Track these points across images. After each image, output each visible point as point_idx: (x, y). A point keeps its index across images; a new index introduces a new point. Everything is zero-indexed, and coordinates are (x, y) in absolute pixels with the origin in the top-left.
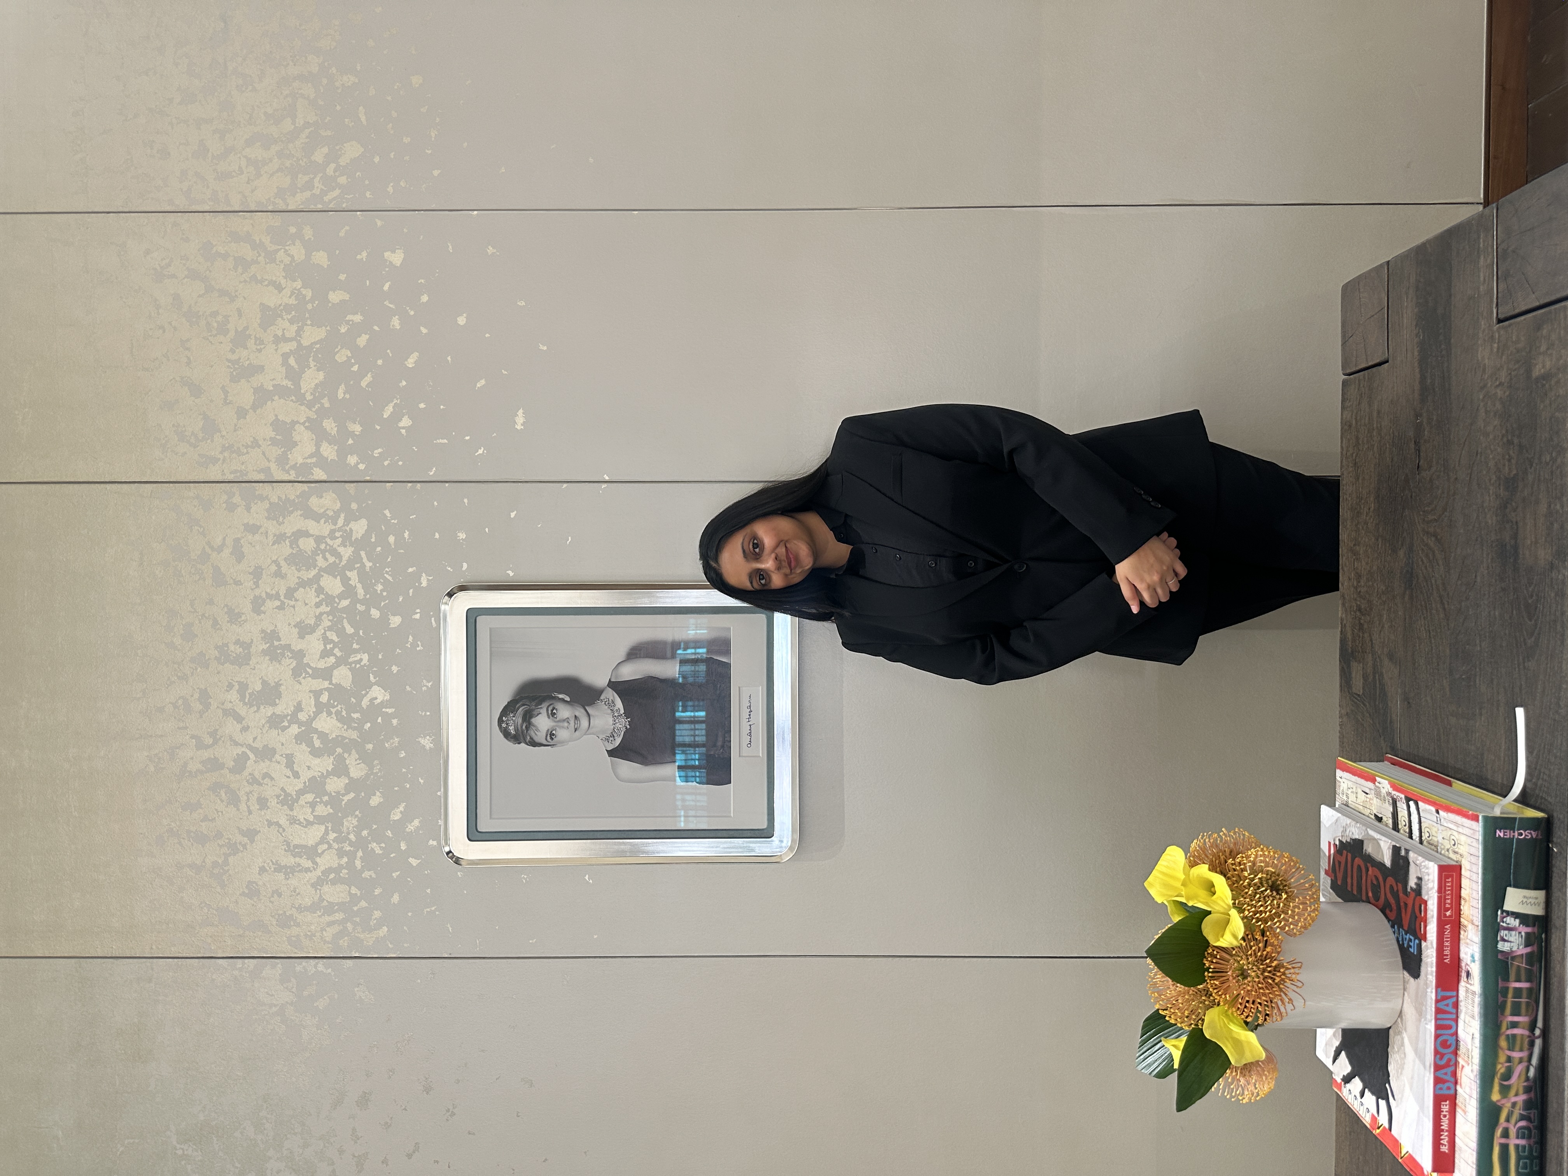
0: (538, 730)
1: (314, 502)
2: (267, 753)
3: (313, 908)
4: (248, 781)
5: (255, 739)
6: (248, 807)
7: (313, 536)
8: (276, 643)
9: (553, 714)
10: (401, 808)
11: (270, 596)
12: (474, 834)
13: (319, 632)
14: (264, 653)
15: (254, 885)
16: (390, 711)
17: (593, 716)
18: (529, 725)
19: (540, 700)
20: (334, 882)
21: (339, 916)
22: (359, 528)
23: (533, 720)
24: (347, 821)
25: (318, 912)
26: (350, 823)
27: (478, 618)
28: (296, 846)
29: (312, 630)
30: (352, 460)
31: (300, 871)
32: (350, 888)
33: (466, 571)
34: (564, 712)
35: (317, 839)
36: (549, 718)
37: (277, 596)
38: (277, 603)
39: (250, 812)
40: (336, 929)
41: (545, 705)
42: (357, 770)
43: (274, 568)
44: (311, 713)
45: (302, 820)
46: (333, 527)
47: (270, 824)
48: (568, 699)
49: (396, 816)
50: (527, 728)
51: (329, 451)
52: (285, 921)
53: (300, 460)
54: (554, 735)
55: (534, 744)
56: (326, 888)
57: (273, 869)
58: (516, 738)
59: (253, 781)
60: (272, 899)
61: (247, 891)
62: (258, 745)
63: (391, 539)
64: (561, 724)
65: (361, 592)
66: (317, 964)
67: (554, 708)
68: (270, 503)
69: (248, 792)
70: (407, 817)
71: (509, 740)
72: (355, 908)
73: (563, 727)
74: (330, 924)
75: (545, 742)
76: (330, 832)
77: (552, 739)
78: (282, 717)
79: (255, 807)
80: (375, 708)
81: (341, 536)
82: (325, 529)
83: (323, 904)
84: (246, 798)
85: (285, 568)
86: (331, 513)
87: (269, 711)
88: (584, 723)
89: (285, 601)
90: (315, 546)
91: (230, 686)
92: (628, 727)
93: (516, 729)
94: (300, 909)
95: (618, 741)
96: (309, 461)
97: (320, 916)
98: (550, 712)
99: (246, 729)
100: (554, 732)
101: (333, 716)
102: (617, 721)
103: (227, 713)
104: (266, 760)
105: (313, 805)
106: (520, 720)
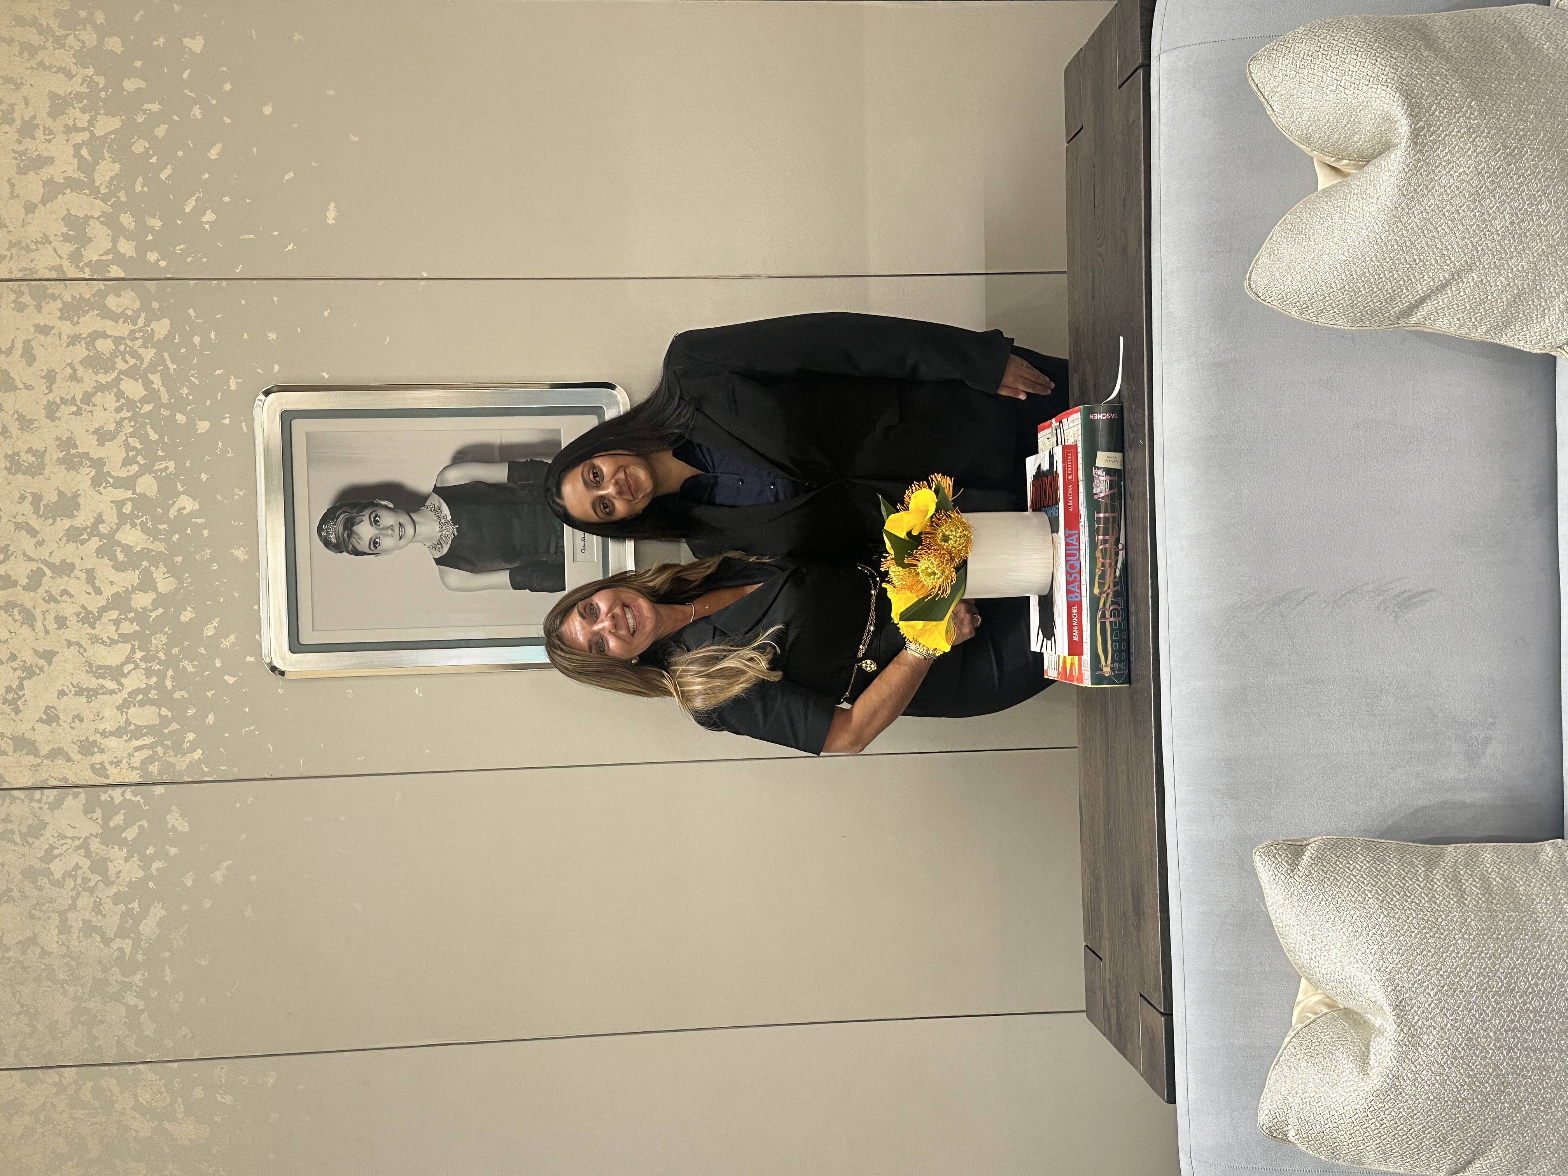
0: (360, 538)
1: (112, 302)
2: (65, 569)
3: (118, 733)
4: (44, 599)
5: (51, 553)
6: (45, 627)
7: (110, 337)
8: (73, 451)
9: (376, 522)
10: (215, 623)
11: (64, 401)
12: (296, 646)
13: (121, 438)
14: (60, 462)
15: (53, 710)
16: (199, 521)
17: (419, 523)
18: (351, 533)
19: (362, 507)
20: (142, 704)
21: (148, 740)
22: (161, 328)
23: (355, 528)
24: (155, 638)
25: (124, 736)
26: (158, 641)
27: (293, 422)
28: (99, 667)
29: (113, 436)
30: (152, 256)
31: (103, 694)
32: (160, 710)
33: (277, 373)
34: (388, 519)
35: (123, 659)
36: (372, 525)
37: (73, 401)
38: (74, 409)
39: (47, 632)
40: (147, 753)
41: (367, 512)
42: (164, 584)
43: (69, 371)
44: (113, 524)
45: (106, 639)
46: (134, 328)
47: (69, 644)
48: (391, 505)
49: (209, 632)
50: (349, 536)
51: (126, 248)
52: (87, 748)
53: (96, 258)
54: (377, 543)
55: (356, 553)
56: (132, 711)
57: (73, 693)
58: (338, 547)
59: (51, 599)
60: (72, 725)
61: (44, 717)
62: (56, 560)
63: (197, 340)
64: (385, 532)
65: (165, 397)
66: (124, 792)
67: (377, 516)
68: (63, 302)
69: (45, 610)
70: (221, 633)
71: (330, 549)
72: (166, 731)
73: (387, 535)
74: (138, 749)
75: (369, 551)
76: (137, 651)
77: (376, 547)
78: (80, 531)
79: (52, 626)
80: (183, 520)
81: (142, 337)
82: (122, 329)
83: (130, 728)
84: (42, 617)
85: (81, 372)
86: (130, 313)
87: (67, 523)
88: (409, 530)
89: (82, 406)
90: (114, 348)
91: (23, 498)
92: (456, 534)
93: (337, 538)
94: (104, 734)
95: (446, 549)
96: (105, 258)
97: (126, 741)
98: (372, 520)
99: (40, 543)
100: (377, 540)
101: (138, 527)
102: (444, 528)
103: (18, 526)
104: (64, 576)
105: (117, 623)
106: (341, 529)
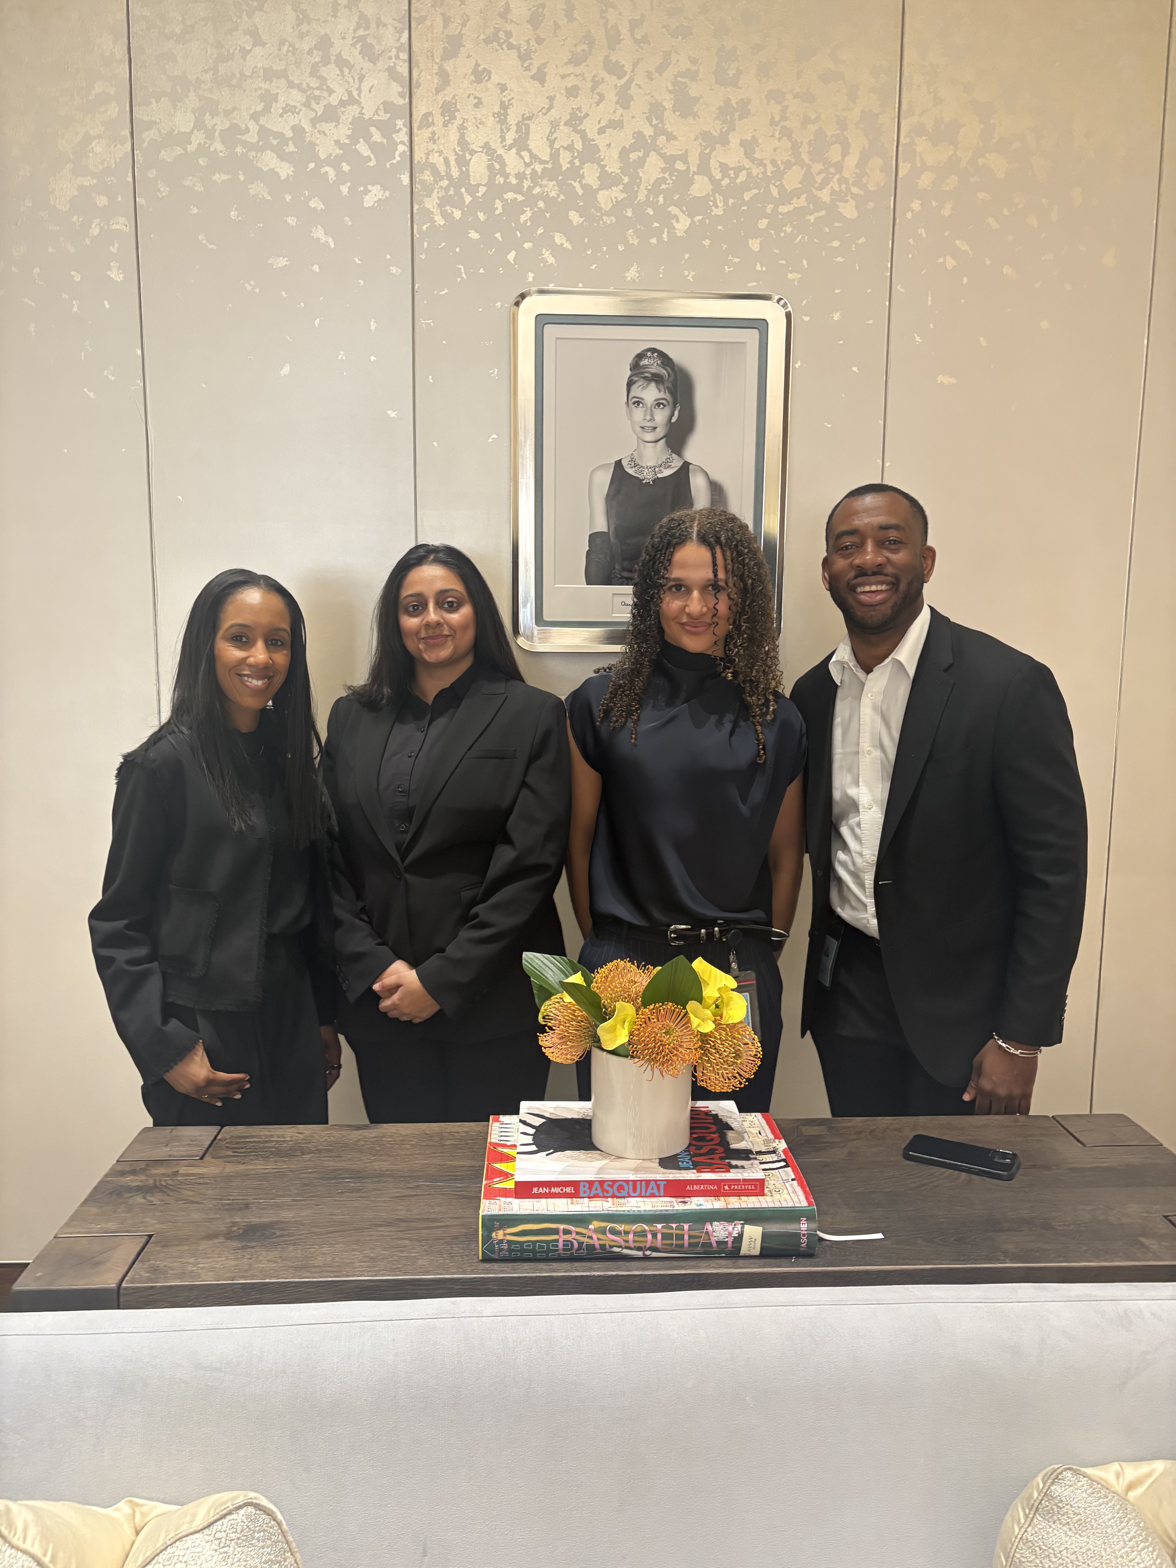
0: (644, 388)
1: (876, 162)
2: (624, 101)
3: (463, 142)
4: (595, 76)
5: (639, 86)
6: (569, 75)
7: (843, 159)
8: (737, 115)
9: (659, 405)
10: (567, 245)
11: (784, 110)
12: (543, 321)
13: (747, 164)
14: (728, 101)
15: (487, 77)
16: (665, 236)
17: (655, 447)
18: (649, 380)
19: (673, 392)
20: (490, 167)
21: (455, 173)
22: (849, 210)
23: (653, 385)
24: (554, 185)
25: (459, 148)
26: (551, 189)
27: (756, 331)
28: (528, 127)
29: (749, 154)
30: (916, 205)
31: (502, 130)
32: (484, 185)
33: (802, 320)
34: (661, 416)
35: (535, 151)
36: (656, 400)
37: (784, 118)
38: (777, 119)
39: (563, 77)
40: (442, 168)
41: (668, 396)
42: (606, 198)
43: (813, 116)
44: (665, 151)
45: (555, 135)
46: (850, 182)
47: (551, 99)
48: (674, 420)
49: (559, 239)
50: (645, 378)
51: (925, 180)
52: (449, 110)
53: (919, 149)
54: (638, 405)
55: (630, 384)
56: (484, 158)
57: (503, 99)
58: (636, 366)
59: (596, 83)
60: (472, 97)
61: (480, 69)
62: (633, 91)
63: (836, 244)
64: (648, 412)
65: (784, 209)
66: (405, 144)
67: (664, 406)
68: (877, 115)
69: (585, 76)
70: (557, 250)
71: (634, 359)
72: (463, 190)
73: (645, 415)
74: (446, 161)
75: (631, 396)
76: (542, 166)
77: (634, 403)
78: (660, 118)
79: (570, 82)
80: (668, 220)
81: (841, 190)
82: (849, 172)
83: (467, 155)
84: (578, 73)
85: (813, 128)
86: (864, 180)
87: (668, 105)
88: (649, 437)
89: (779, 128)
90: (833, 162)
91: (694, 61)
92: (644, 482)
93: (645, 367)
94: (462, 128)
95: (631, 471)
96: (918, 159)
97: (455, 149)
98: (661, 401)
99: (650, 76)
100: (641, 405)
101: (662, 175)
102: (650, 470)
103: (667, 55)
104: (617, 98)
105: (570, 148)
106: (653, 370)
